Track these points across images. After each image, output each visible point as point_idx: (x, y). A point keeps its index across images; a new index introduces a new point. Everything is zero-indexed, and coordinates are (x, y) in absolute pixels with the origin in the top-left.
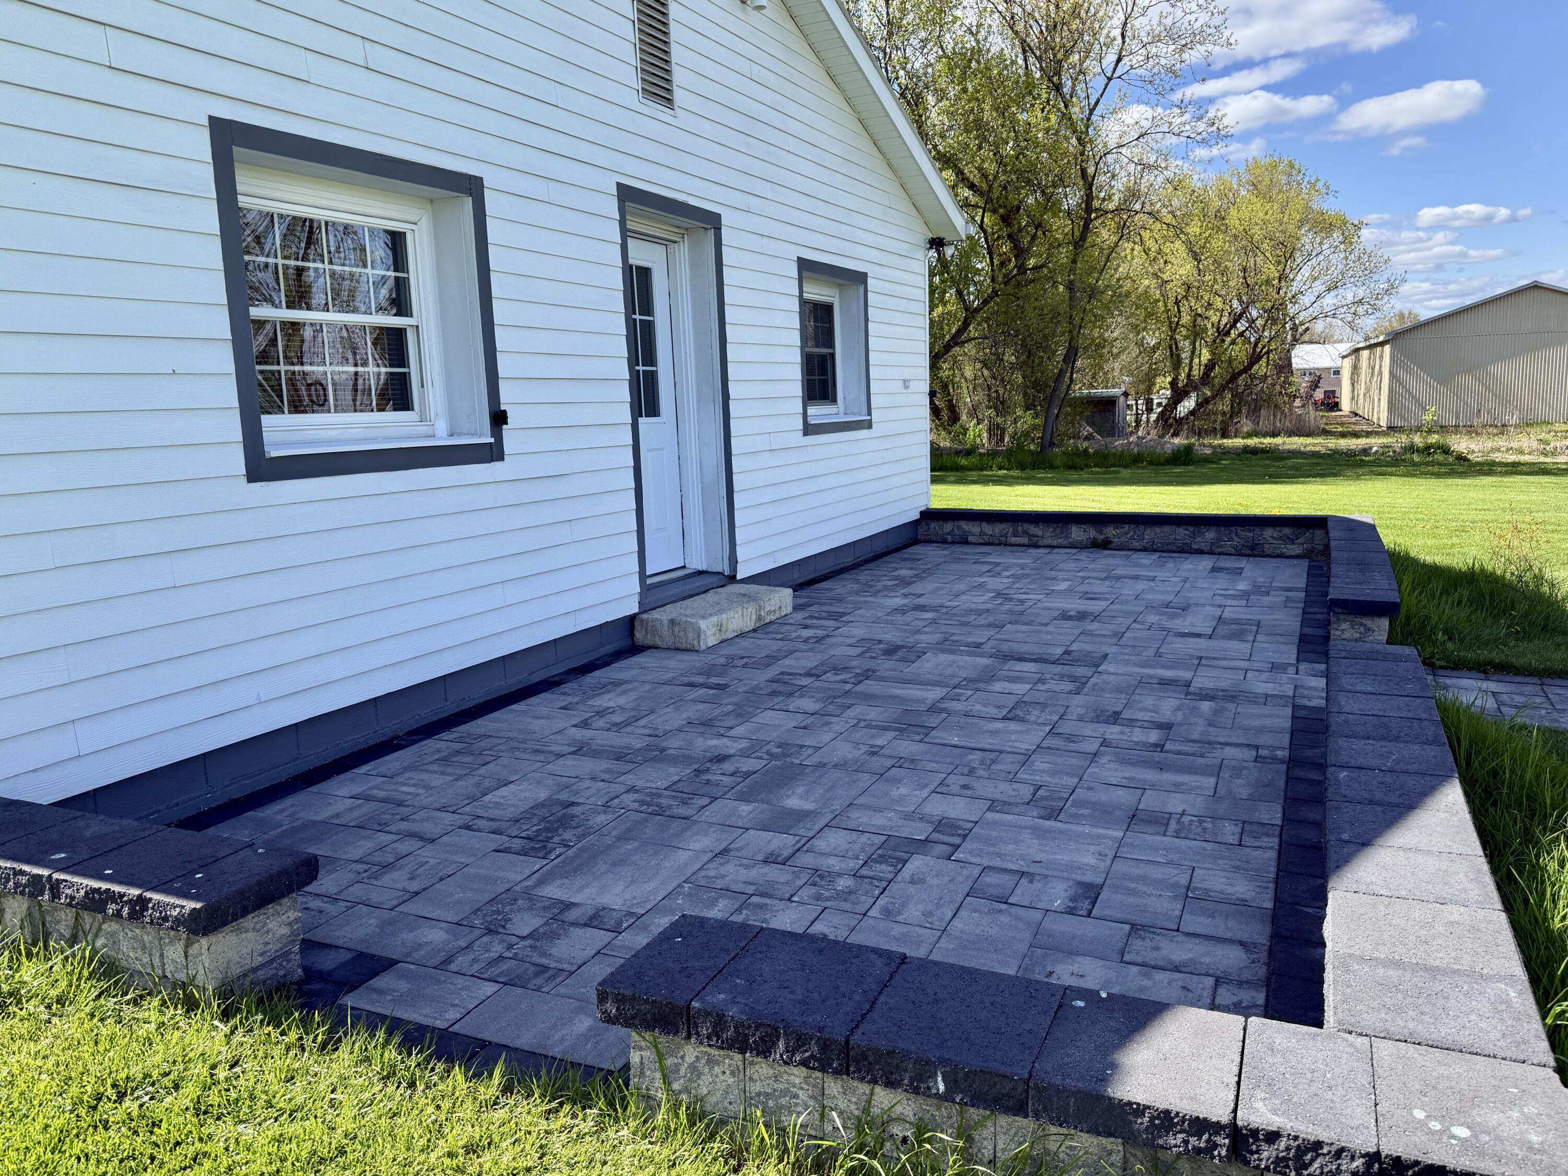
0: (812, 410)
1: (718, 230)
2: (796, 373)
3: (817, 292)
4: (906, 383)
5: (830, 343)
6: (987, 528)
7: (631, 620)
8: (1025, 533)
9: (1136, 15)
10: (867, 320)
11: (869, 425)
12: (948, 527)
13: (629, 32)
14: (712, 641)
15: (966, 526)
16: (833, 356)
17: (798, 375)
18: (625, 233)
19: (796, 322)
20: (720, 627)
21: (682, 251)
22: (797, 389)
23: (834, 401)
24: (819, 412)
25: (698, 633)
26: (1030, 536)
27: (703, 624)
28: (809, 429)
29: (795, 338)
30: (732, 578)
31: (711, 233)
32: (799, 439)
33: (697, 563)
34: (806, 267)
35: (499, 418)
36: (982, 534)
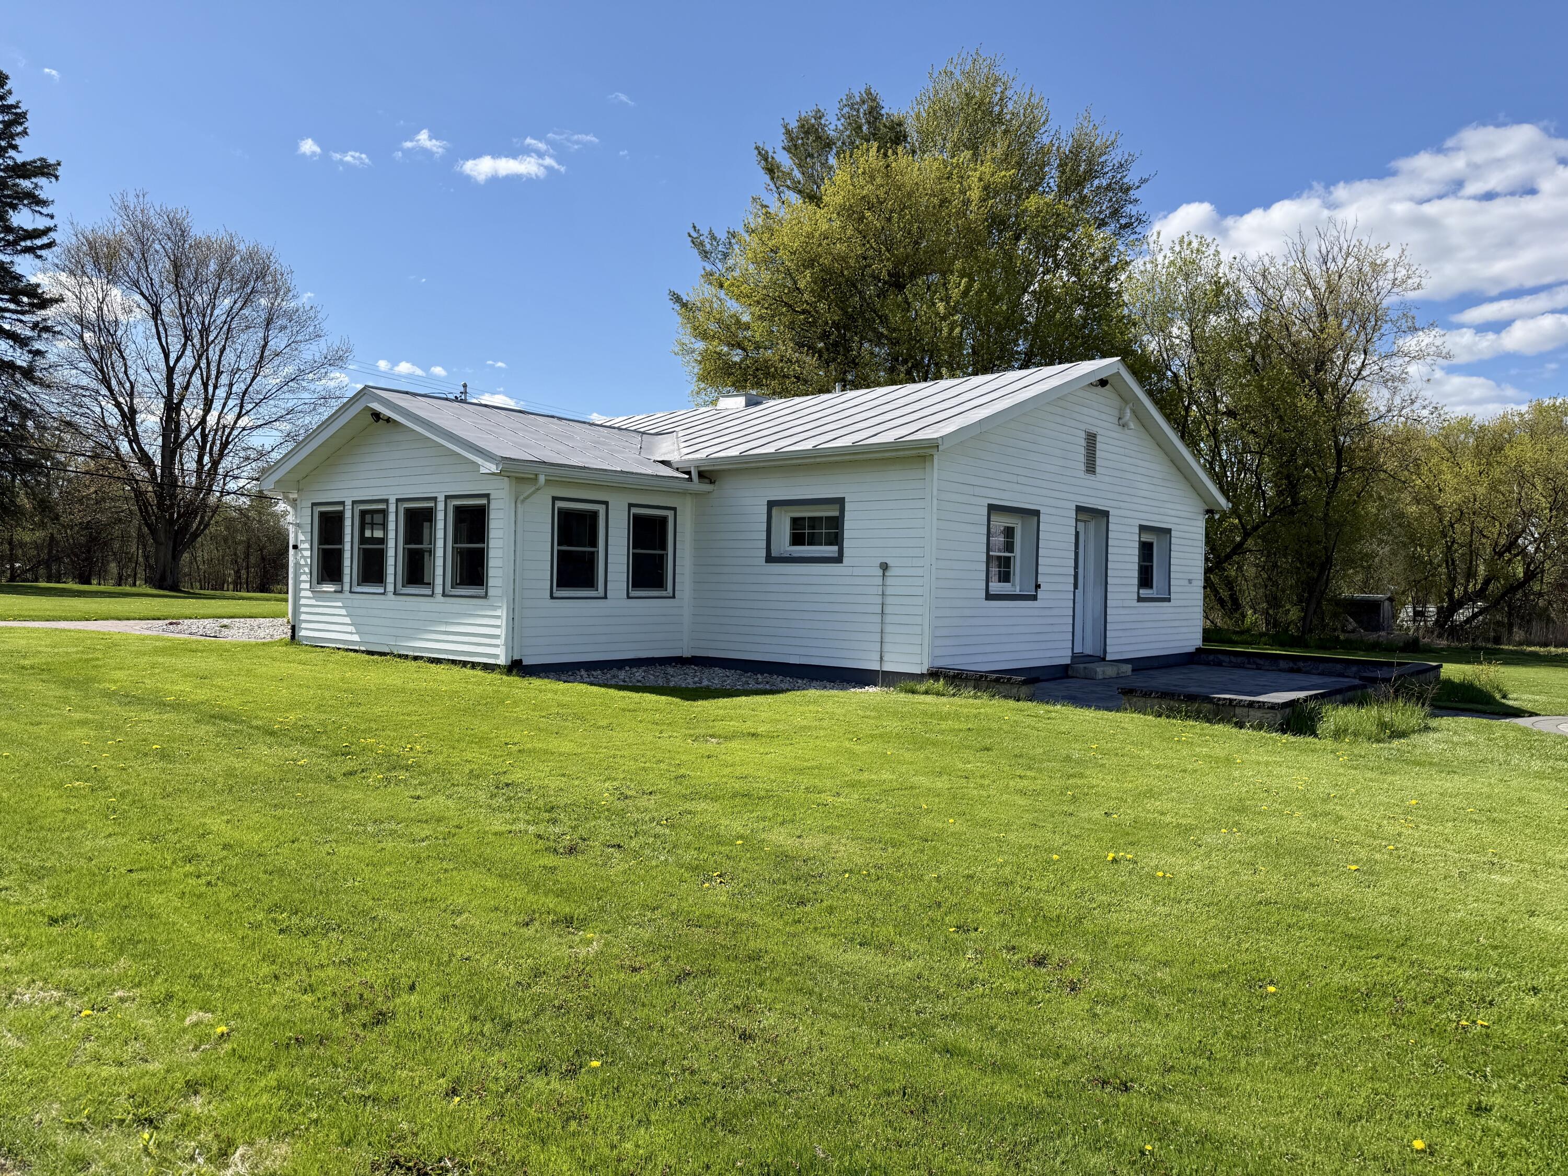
0: (1141, 591)
1: (1108, 517)
2: (1136, 574)
3: (1146, 538)
4: (1190, 581)
5: (1151, 560)
6: (1233, 659)
7: (1067, 666)
8: (1255, 663)
9: (1376, 339)
10: (1170, 550)
11: (1169, 600)
12: (1211, 657)
13: (1083, 451)
14: (1101, 677)
15: (1221, 657)
16: (1152, 566)
17: (1136, 575)
18: (1077, 520)
19: (1136, 552)
20: (1104, 672)
21: (1092, 525)
22: (1136, 581)
23: (1151, 587)
24: (1144, 592)
25: (1096, 672)
26: (1257, 664)
27: (1098, 669)
28: (1140, 599)
29: (1136, 559)
30: (1104, 659)
31: (1105, 519)
32: (1135, 603)
33: (1088, 651)
34: (1143, 528)
35: (1038, 586)
36: (1230, 662)
